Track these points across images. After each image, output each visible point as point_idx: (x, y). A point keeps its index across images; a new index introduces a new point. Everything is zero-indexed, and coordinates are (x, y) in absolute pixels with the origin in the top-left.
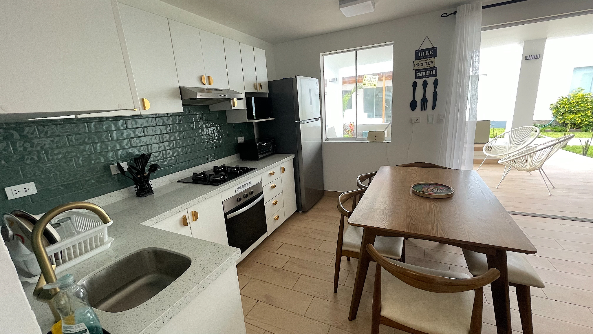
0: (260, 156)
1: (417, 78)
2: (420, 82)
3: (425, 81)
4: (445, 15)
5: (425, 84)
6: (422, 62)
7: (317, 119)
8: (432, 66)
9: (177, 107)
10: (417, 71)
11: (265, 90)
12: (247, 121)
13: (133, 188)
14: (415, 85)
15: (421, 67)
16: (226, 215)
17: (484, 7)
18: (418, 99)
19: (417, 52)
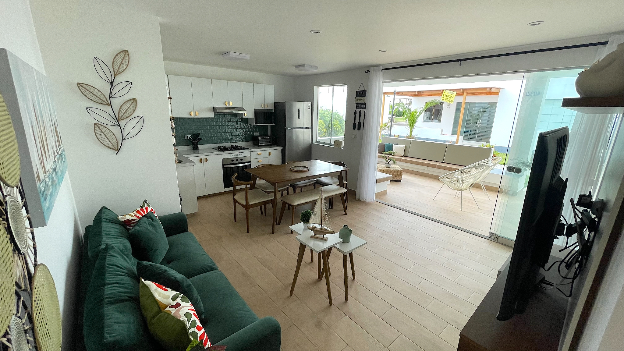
0: (260, 144)
1: (357, 108)
2: (358, 111)
3: (360, 111)
4: (367, 72)
5: (360, 113)
6: (359, 99)
7: (308, 128)
8: (363, 102)
9: (211, 115)
10: (357, 104)
11: (271, 107)
12: (254, 124)
13: (192, 146)
14: (355, 112)
15: (358, 102)
16: (223, 165)
17: (382, 70)
18: (357, 123)
19: (357, 92)
